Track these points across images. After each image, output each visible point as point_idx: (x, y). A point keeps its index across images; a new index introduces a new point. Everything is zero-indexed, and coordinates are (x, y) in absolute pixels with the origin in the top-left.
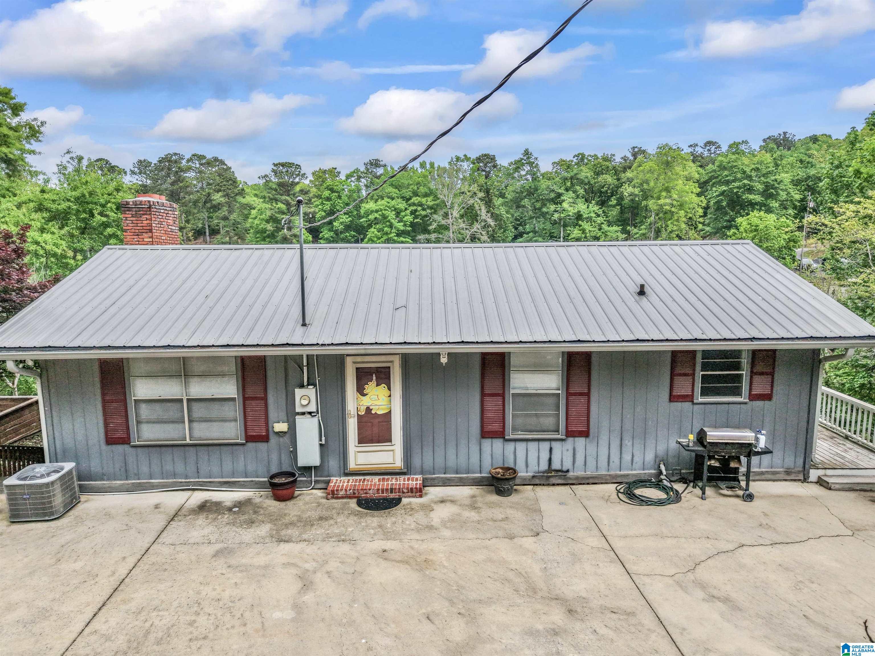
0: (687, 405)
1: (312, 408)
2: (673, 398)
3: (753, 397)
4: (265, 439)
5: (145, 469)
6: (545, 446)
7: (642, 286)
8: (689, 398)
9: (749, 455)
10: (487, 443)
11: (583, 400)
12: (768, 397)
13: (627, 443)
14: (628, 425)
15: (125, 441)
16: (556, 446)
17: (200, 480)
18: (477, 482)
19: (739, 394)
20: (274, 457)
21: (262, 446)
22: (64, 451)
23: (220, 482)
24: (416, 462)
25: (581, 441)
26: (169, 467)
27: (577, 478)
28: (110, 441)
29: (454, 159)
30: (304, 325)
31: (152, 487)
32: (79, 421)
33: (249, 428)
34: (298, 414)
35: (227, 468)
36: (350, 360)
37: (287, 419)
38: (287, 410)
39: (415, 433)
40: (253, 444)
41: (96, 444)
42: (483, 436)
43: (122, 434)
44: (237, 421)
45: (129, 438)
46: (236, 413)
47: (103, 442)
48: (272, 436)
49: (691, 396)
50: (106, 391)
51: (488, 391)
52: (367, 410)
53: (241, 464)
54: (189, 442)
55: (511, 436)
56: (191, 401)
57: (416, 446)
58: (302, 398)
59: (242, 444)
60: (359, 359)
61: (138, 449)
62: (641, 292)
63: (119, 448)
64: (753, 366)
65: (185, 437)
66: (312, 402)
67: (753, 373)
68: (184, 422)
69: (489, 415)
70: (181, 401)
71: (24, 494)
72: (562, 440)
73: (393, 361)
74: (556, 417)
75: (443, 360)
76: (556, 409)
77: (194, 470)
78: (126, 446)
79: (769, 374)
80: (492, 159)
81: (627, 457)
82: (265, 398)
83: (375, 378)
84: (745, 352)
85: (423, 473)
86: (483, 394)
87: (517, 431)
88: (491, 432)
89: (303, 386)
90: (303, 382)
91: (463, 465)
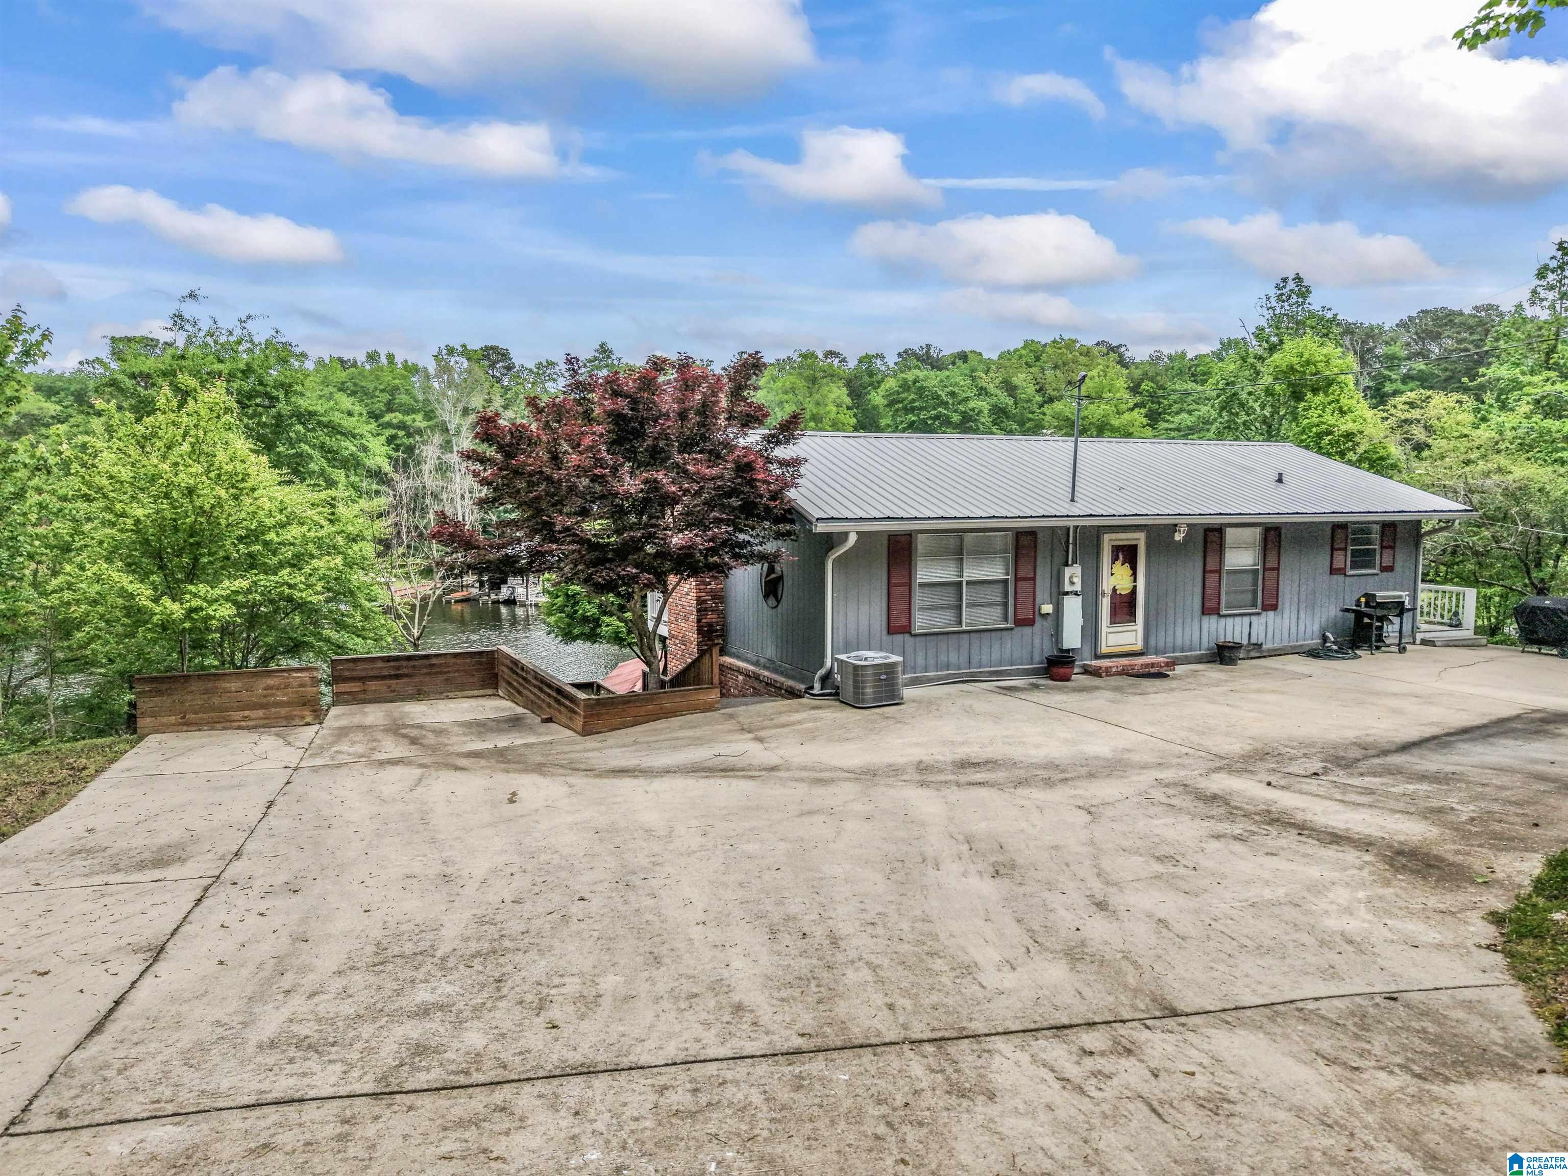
0: (1341, 578)
1: (1077, 588)
2: (1333, 571)
3: (1384, 569)
4: (1030, 623)
5: (920, 660)
6: (1246, 620)
7: (1280, 475)
8: (1341, 571)
9: (1400, 615)
10: (1205, 619)
11: (1274, 573)
12: (1390, 569)
13: (1302, 615)
14: (1303, 597)
15: (906, 629)
16: (1254, 619)
17: (970, 671)
18: (1199, 660)
19: (1374, 567)
20: (1037, 642)
21: (1027, 630)
22: (846, 640)
23: (985, 672)
24: (1152, 642)
25: (1271, 614)
26: (943, 658)
27: (1269, 650)
28: (891, 630)
29: (444, 352)
30: (1073, 500)
31: (929, 680)
32: (864, 608)
33: (1019, 611)
34: (1067, 593)
35: (995, 656)
36: (1106, 537)
37: (1054, 600)
38: (1054, 590)
39: (1153, 612)
40: (1020, 629)
41: (878, 634)
42: (1203, 613)
43: (903, 622)
44: (1005, 605)
45: (910, 626)
46: (1006, 595)
47: (885, 632)
48: (1038, 618)
49: (1344, 569)
50: (893, 574)
51: (1208, 568)
52: (1114, 590)
53: (1008, 651)
54: (964, 628)
55: (1224, 612)
56: (969, 583)
57: (1153, 623)
58: (1071, 577)
59: (1011, 629)
60: (1114, 536)
61: (918, 639)
62: (1280, 480)
63: (899, 638)
64: (1382, 540)
65: (960, 623)
66: (1077, 580)
67: (1382, 547)
68: (960, 607)
69: (1209, 591)
70: (960, 584)
71: (882, 674)
72: (1259, 614)
73: (1140, 538)
74: (1255, 592)
75: (1178, 537)
76: (1255, 584)
77: (966, 660)
78: (907, 636)
79: (1392, 548)
80: (503, 355)
81: (1302, 627)
82: (1034, 579)
83: (1121, 556)
84: (1377, 527)
85: (1157, 653)
86: (1205, 571)
87: (1229, 607)
88: (1210, 608)
89: (1067, 565)
90: (1067, 561)
91: (1187, 643)
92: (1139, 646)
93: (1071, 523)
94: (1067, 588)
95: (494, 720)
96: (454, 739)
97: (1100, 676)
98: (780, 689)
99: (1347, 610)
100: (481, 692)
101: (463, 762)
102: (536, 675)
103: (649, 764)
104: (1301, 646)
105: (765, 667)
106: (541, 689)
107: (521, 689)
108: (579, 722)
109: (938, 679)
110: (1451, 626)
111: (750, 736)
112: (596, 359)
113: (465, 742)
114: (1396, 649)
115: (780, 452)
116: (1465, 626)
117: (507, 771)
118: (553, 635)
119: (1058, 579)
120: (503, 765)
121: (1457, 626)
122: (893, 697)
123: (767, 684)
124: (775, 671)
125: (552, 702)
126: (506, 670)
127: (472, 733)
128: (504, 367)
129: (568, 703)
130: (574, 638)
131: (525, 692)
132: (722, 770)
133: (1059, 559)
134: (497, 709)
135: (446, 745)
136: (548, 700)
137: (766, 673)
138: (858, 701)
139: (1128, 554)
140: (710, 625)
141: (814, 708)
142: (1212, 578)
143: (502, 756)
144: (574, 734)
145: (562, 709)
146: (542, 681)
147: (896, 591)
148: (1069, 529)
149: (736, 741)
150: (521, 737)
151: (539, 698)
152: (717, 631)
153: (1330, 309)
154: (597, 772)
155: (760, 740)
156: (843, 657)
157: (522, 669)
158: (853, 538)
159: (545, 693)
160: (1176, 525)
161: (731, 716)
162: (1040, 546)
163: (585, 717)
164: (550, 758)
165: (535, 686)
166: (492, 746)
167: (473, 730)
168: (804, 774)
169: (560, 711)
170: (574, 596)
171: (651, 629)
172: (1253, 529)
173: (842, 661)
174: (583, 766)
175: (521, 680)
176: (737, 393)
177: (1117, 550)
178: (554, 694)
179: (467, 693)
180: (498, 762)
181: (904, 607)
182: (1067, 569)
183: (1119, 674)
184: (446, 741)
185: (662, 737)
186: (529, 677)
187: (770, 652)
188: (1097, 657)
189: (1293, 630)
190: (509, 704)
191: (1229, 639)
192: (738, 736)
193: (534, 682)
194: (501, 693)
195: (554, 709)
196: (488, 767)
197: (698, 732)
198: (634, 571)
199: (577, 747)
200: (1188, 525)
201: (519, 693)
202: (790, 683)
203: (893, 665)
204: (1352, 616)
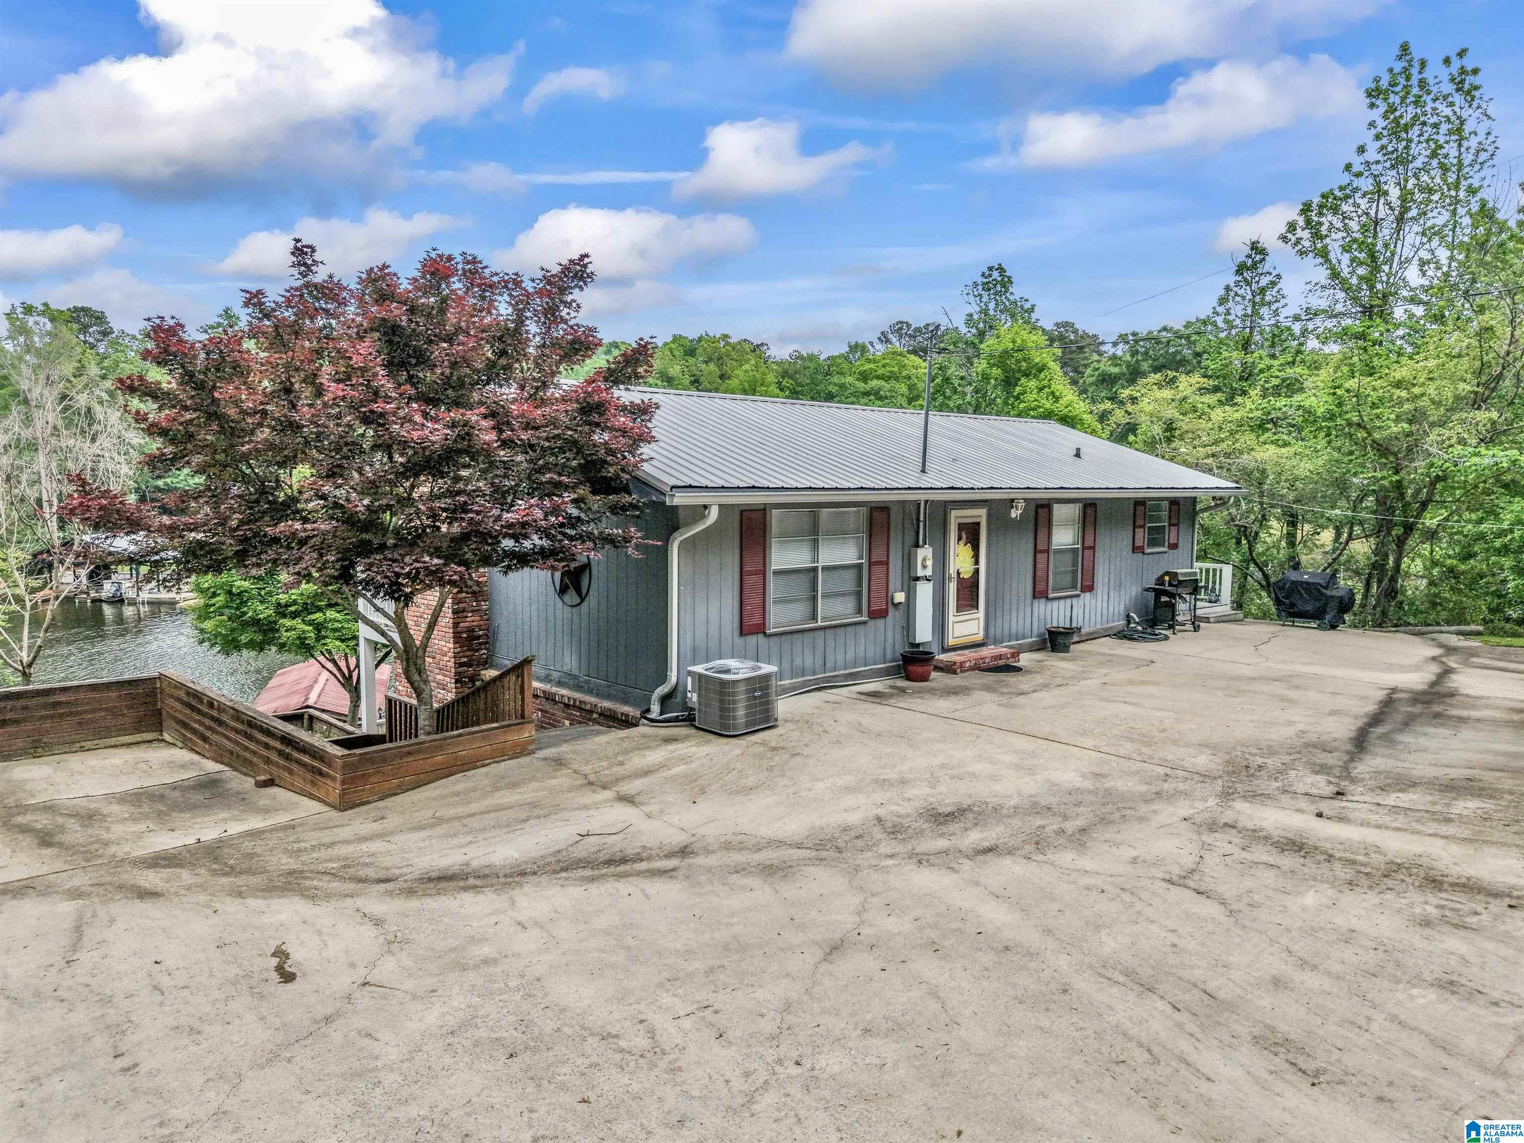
0: (1142, 556)
1: (929, 572)
2: (1135, 549)
3: (1172, 547)
4: (884, 614)
6: (1069, 602)
7: (1078, 450)
8: (1144, 550)
9: (1193, 592)
10: (1036, 602)
11: (1092, 552)
12: (1177, 546)
13: (1112, 595)
14: (1112, 577)
15: (760, 629)
16: (1075, 600)
17: (827, 675)
19: (1165, 545)
20: (890, 634)
21: (880, 623)
22: (694, 650)
23: (844, 675)
24: (992, 631)
25: (1088, 595)
26: (797, 662)
27: (1087, 633)
28: (744, 630)
29: (20, 310)
30: (923, 471)
32: (714, 604)
33: (873, 601)
34: (919, 579)
35: (850, 654)
36: (954, 513)
37: (905, 587)
38: (906, 576)
39: (992, 598)
40: (872, 622)
41: (730, 637)
42: (1034, 597)
43: (757, 620)
44: (859, 594)
45: (764, 624)
46: (860, 584)
47: (737, 632)
48: (891, 609)
49: (1143, 547)
50: (747, 559)
51: (1039, 547)
52: (959, 574)
53: (862, 648)
54: (820, 623)
55: (1051, 596)
56: (825, 569)
57: (992, 612)
58: (924, 560)
59: (864, 623)
60: (960, 513)
61: (772, 639)
62: (1078, 455)
63: (752, 640)
64: (1170, 517)
65: (814, 618)
66: (929, 563)
67: (1170, 525)
68: (814, 599)
69: (1039, 573)
70: (814, 570)
71: (755, 690)
72: (1078, 596)
73: (980, 514)
74: (1074, 572)
75: (1014, 514)
76: (1075, 564)
77: (821, 662)
78: (760, 636)
79: (1177, 525)
80: (98, 318)
81: (1111, 609)
82: (887, 563)
83: (964, 536)
84: (1166, 504)
85: (996, 642)
86: (1036, 552)
87: (1055, 590)
88: (1040, 593)
89: (917, 546)
90: (917, 542)
91: (1021, 630)
92: (980, 636)
93: (922, 496)
94: (920, 573)
95: (174, 787)
96: (118, 830)
97: (955, 672)
98: (592, 712)
99: (1147, 590)
100: (138, 737)
101: (151, 879)
102: (238, 715)
103: (484, 861)
104: (1111, 628)
105: (560, 684)
106: (250, 738)
107: (208, 734)
108: (334, 789)
109: (793, 688)
110: (1210, 602)
111: (608, 794)
112: (219, 325)
113: (139, 836)
114: (1189, 627)
115: (626, 395)
116: (1223, 602)
117: (238, 894)
118: (206, 644)
119: (909, 562)
120: (225, 880)
121: (1215, 602)
122: (767, 720)
123: (567, 706)
124: (578, 688)
125: (274, 757)
126: (177, 705)
127: (147, 817)
128: (99, 332)
129: (306, 759)
130: (238, 647)
131: (214, 737)
132: (609, 862)
133: (910, 540)
134: (171, 765)
135: (106, 844)
136: (265, 753)
137: (564, 692)
138: (727, 727)
139: (970, 534)
140: (470, 630)
141: (668, 740)
142: (1041, 557)
143: (216, 859)
144: (326, 808)
145: (294, 767)
146: (250, 724)
147: (749, 580)
148: (919, 504)
149: (596, 805)
150: (236, 819)
151: (246, 748)
152: (479, 637)
153: (1026, 300)
154: (400, 884)
155: (628, 800)
156: (699, 669)
157: (211, 705)
158: (714, 515)
159: (258, 742)
160: (1013, 500)
161: (559, 762)
162: (892, 526)
163: (343, 783)
164: (304, 858)
165: (237, 731)
166: (191, 840)
167: (146, 809)
168: (737, 858)
169: (291, 772)
170: (239, 594)
171: (418, 643)
172: (1072, 505)
173: (700, 676)
174: (371, 873)
175: (208, 722)
176: (551, 315)
177: (961, 527)
178: (277, 744)
179: (113, 741)
180: (214, 873)
181: (757, 601)
182: (919, 550)
183: (972, 669)
184: (106, 836)
185: (474, 807)
186: (225, 718)
187: (570, 662)
188: (945, 650)
189: (1105, 612)
190: (183, 755)
191: (1055, 625)
192: (589, 797)
193: (233, 724)
194: (166, 736)
195: (278, 765)
196: (202, 887)
197: (528, 793)
198: (436, 561)
199: (344, 833)
200: (1025, 500)
201: (205, 739)
202: (607, 704)
203: (767, 677)
204: (1152, 595)
